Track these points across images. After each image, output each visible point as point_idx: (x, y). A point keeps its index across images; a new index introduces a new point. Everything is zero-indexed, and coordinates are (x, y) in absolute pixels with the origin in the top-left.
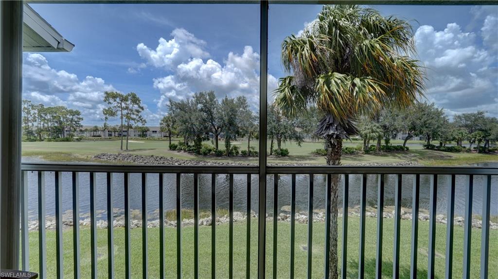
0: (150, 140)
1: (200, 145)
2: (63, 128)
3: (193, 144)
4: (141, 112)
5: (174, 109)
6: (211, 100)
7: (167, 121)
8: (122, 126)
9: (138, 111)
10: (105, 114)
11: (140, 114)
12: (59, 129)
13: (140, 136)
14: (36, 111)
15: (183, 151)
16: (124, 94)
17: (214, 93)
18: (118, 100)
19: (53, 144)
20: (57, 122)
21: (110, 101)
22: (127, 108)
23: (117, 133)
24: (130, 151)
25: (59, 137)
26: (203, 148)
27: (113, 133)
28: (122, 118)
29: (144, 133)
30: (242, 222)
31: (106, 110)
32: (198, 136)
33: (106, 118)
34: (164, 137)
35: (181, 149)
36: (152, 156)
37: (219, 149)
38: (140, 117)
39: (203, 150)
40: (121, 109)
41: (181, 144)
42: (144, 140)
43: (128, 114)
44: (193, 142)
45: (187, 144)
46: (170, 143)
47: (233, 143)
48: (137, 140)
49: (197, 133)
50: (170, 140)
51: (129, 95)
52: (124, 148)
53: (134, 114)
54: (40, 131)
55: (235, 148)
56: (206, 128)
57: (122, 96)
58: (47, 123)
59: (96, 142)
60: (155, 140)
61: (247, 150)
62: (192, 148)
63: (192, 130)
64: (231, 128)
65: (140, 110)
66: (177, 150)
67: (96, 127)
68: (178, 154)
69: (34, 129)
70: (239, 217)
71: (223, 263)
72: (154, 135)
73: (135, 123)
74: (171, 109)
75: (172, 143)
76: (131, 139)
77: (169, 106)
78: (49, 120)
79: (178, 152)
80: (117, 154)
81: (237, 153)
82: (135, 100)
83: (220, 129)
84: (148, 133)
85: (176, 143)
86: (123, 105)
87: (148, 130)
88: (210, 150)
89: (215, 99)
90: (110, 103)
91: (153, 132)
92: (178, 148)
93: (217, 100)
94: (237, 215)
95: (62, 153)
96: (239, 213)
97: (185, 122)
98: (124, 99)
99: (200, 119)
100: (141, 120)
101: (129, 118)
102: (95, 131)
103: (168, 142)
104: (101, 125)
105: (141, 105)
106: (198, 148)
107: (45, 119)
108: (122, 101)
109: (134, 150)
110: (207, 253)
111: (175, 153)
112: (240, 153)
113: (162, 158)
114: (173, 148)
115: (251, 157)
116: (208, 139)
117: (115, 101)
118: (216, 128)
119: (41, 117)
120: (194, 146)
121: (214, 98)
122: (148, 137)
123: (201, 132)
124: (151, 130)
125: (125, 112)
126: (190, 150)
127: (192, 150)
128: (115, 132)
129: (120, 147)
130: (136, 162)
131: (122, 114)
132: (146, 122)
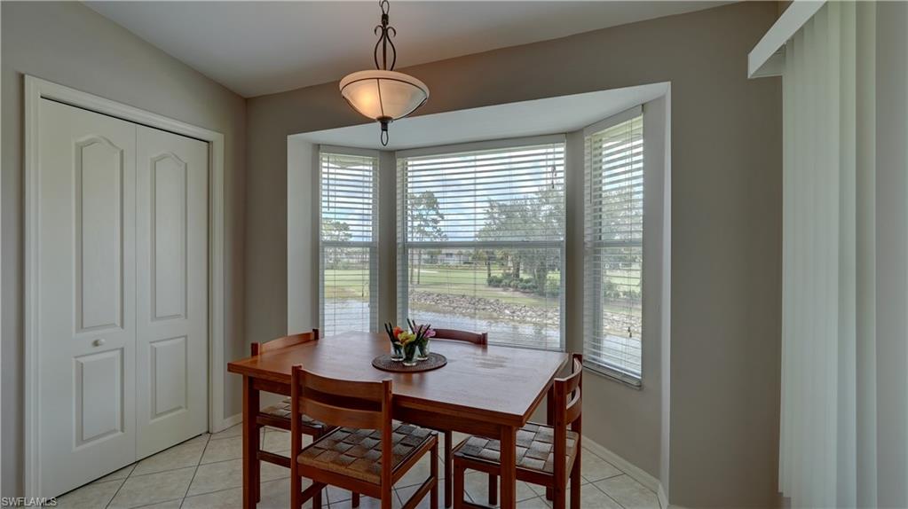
0: (447, 268)
1: (544, 279)
5: (497, 216)
9: (435, 221)
11: (438, 225)
15: (512, 290)
24: (422, 285)
26: (548, 284)
29: (434, 257)
34: (465, 263)
35: (510, 286)
36: (463, 296)
38: (438, 231)
39: (548, 287)
41: (504, 276)
44: (530, 274)
45: (517, 276)
46: (489, 275)
50: (489, 270)
52: (415, 281)
53: (428, 226)
60: (451, 269)
62: (528, 284)
65: (439, 219)
66: (503, 286)
68: (504, 293)
72: (448, 260)
75: (492, 275)
79: (505, 291)
81: (617, 295)
85: (500, 275)
91: (447, 254)
92: (503, 283)
100: (440, 235)
103: (486, 272)
106: (540, 284)
111: (500, 292)
113: (480, 300)
114: (494, 283)
126: (525, 288)
127: (529, 287)
130: (440, 306)
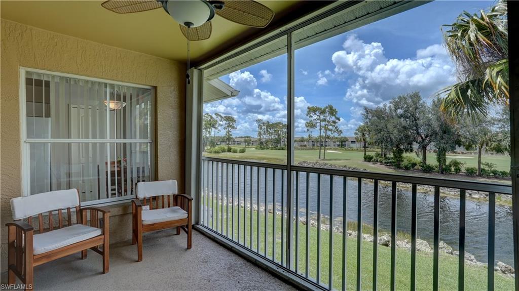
0: (349, 150)
1: (401, 157)
2: (281, 139)
3: (392, 155)
4: (337, 123)
5: (370, 117)
6: (415, 103)
7: (362, 130)
8: (320, 136)
9: (334, 122)
10: (307, 127)
11: (336, 125)
12: (278, 140)
13: (339, 146)
14: (265, 127)
15: (379, 163)
16: (323, 107)
17: (420, 94)
18: (318, 113)
19: (274, 151)
20: (276, 135)
21: (311, 115)
22: (325, 120)
23: (319, 143)
24: (327, 160)
25: (277, 147)
26: (405, 161)
27: (316, 143)
28: (320, 129)
29: (343, 143)
30: (426, 254)
31: (308, 123)
32: (397, 146)
33: (308, 130)
35: (377, 161)
37: (428, 163)
38: (336, 128)
39: (405, 163)
40: (319, 121)
41: (378, 155)
42: (343, 150)
43: (326, 125)
44: (392, 154)
45: (385, 155)
46: (365, 154)
47: (450, 157)
48: (336, 150)
49: (395, 143)
50: (365, 151)
51: (327, 108)
52: (322, 157)
53: (331, 125)
54: (267, 142)
55: (456, 164)
56: (407, 137)
57: (321, 109)
58: (271, 136)
59: (302, 151)
60: (353, 150)
61: (477, 168)
62: (390, 160)
63: (389, 140)
64: (446, 136)
65: (337, 121)
66: (372, 161)
67: (303, 138)
68: (373, 166)
69: (264, 140)
70: (424, 247)
71: (382, 285)
72: (352, 145)
73: (332, 134)
74: (367, 117)
75: (367, 154)
76: (331, 149)
77: (365, 115)
78: (272, 133)
79: (374, 164)
80: (315, 162)
81: (459, 170)
82: (332, 112)
83: (428, 139)
84: (347, 143)
85: (373, 154)
86: (322, 117)
87: (347, 140)
88: (414, 165)
89: (421, 102)
90: (311, 116)
91: (352, 142)
92: (373, 160)
93: (424, 102)
94: (422, 244)
95: (278, 159)
96: (425, 242)
97: (380, 131)
98: (323, 112)
99: (399, 127)
100: (337, 130)
101: (326, 129)
102: (302, 141)
103: (363, 153)
104: (306, 136)
105: (337, 116)
106: (397, 160)
107: (270, 133)
108: (320, 114)
109: (330, 160)
110: (368, 269)
111: (370, 165)
112: (463, 170)
114: (368, 159)
115: (484, 177)
116: (412, 151)
117: (315, 114)
118: (423, 136)
119: (268, 131)
120: (392, 158)
121: (419, 100)
122: (347, 147)
123: (400, 142)
124: (350, 140)
125: (323, 124)
126: (388, 163)
127: (390, 162)
128: (317, 142)
129: (318, 156)
131: (320, 126)
132: (342, 133)
